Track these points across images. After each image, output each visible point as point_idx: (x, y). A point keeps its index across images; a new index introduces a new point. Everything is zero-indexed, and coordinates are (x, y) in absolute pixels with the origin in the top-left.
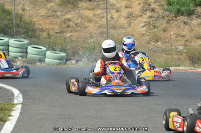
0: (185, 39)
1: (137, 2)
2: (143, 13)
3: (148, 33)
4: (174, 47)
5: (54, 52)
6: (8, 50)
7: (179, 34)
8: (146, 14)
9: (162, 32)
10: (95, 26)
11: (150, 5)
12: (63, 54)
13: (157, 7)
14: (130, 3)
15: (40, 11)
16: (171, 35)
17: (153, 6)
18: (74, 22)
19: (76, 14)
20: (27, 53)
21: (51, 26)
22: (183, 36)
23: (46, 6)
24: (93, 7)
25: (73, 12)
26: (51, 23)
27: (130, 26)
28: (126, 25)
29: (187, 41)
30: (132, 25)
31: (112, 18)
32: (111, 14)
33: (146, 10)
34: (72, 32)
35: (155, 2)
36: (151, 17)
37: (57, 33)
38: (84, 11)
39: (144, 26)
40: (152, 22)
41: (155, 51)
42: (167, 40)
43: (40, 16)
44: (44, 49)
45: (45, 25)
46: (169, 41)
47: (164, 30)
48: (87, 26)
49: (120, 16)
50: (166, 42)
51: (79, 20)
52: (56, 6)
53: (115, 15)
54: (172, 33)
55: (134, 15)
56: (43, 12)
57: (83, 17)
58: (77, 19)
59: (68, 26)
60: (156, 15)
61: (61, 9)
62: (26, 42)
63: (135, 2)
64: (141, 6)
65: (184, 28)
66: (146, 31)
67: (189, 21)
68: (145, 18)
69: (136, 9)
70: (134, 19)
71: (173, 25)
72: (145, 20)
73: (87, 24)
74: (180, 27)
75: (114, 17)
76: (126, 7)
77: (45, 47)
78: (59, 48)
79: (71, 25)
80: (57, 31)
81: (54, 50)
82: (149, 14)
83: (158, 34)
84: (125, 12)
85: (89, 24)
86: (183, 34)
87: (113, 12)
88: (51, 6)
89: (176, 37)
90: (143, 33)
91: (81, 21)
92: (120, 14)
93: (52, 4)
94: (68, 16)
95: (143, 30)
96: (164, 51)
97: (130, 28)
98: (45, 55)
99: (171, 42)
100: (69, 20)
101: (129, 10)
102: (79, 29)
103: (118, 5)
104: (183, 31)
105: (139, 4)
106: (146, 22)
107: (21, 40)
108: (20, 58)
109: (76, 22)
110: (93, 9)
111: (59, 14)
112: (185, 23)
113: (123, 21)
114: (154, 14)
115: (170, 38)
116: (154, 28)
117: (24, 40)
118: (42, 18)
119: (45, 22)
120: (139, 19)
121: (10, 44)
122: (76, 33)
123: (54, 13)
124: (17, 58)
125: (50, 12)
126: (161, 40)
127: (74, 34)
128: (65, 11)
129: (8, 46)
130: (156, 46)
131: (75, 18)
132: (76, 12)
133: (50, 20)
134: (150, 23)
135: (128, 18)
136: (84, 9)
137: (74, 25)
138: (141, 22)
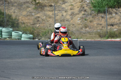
0: (102, 26)
1: (77, 7)
2: (80, 12)
3: (82, 24)
4: (95, 30)
5: (26, 34)
6: (2, 34)
7: (98, 24)
8: (81, 13)
9: (89, 23)
10: (53, 20)
11: (84, 8)
12: (31, 36)
13: (88, 9)
14: (73, 7)
15: (23, 13)
16: (94, 24)
17: (86, 8)
18: (41, 18)
19: (43, 14)
20: (11, 35)
21: (28, 21)
22: (101, 25)
23: (26, 10)
24: (52, 10)
25: (41, 13)
26: (29, 19)
27: (72, 20)
28: (70, 19)
29: (103, 27)
30: (73, 19)
31: (63, 16)
32: (62, 13)
33: (82, 11)
34: (40, 24)
35: (87, 6)
36: (84, 14)
37: (31, 25)
38: (47, 12)
39: (80, 20)
40: (84, 17)
41: (84, 33)
42: (92, 27)
43: (23, 16)
44: (21, 33)
45: (25, 20)
46: (93, 27)
47: (91, 22)
48: (48, 20)
49: (67, 14)
50: (91, 28)
51: (44, 17)
52: (32, 10)
53: (65, 14)
54: (95, 23)
55: (74, 14)
56: (25, 13)
57: (47, 15)
58: (43, 17)
59: (38, 21)
60: (87, 13)
61: (35, 11)
62: (11, 29)
63: (76, 6)
64: (79, 8)
65: (102, 20)
66: (81, 22)
67: (104, 16)
68: (81, 15)
69: (76, 10)
70: (75, 15)
71: (96, 18)
72: (81, 16)
73: (48, 19)
74: (99, 19)
75: (64, 15)
76: (71, 9)
77: (22, 32)
78: (29, 32)
79: (40, 20)
80: (32, 24)
81: (26, 33)
82: (83, 13)
83: (87, 24)
84: (70, 12)
85: (50, 19)
86: (100, 24)
87: (63, 12)
88: (29, 10)
89: (97, 25)
90: (79, 23)
91: (45, 18)
92: (67, 13)
93: (30, 9)
94: (38, 15)
95: (79, 22)
96: (89, 33)
97: (72, 21)
98: (21, 36)
99: (94, 28)
100: (39, 17)
101: (72, 11)
102: (44, 22)
103: (67, 8)
104: (101, 22)
105: (78, 7)
106: (81, 17)
107: (9, 28)
108: (8, 39)
109: (43, 18)
110: (52, 11)
111: (33, 14)
112: (102, 17)
113: (68, 17)
114: (86, 13)
115: (94, 26)
116: (85, 21)
117: (10, 28)
118: (24, 17)
119: (25, 19)
120: (78, 16)
121: (2, 31)
122: (42, 24)
123: (30, 14)
124: (6, 38)
125: (29, 13)
126: (89, 27)
127: (41, 25)
128: (36, 12)
129: (2, 32)
130: (85, 30)
131: (42, 16)
132: (43, 13)
133: (28, 17)
134: (83, 17)
135: (71, 15)
136: (47, 11)
137: (41, 20)
138: (79, 17)
